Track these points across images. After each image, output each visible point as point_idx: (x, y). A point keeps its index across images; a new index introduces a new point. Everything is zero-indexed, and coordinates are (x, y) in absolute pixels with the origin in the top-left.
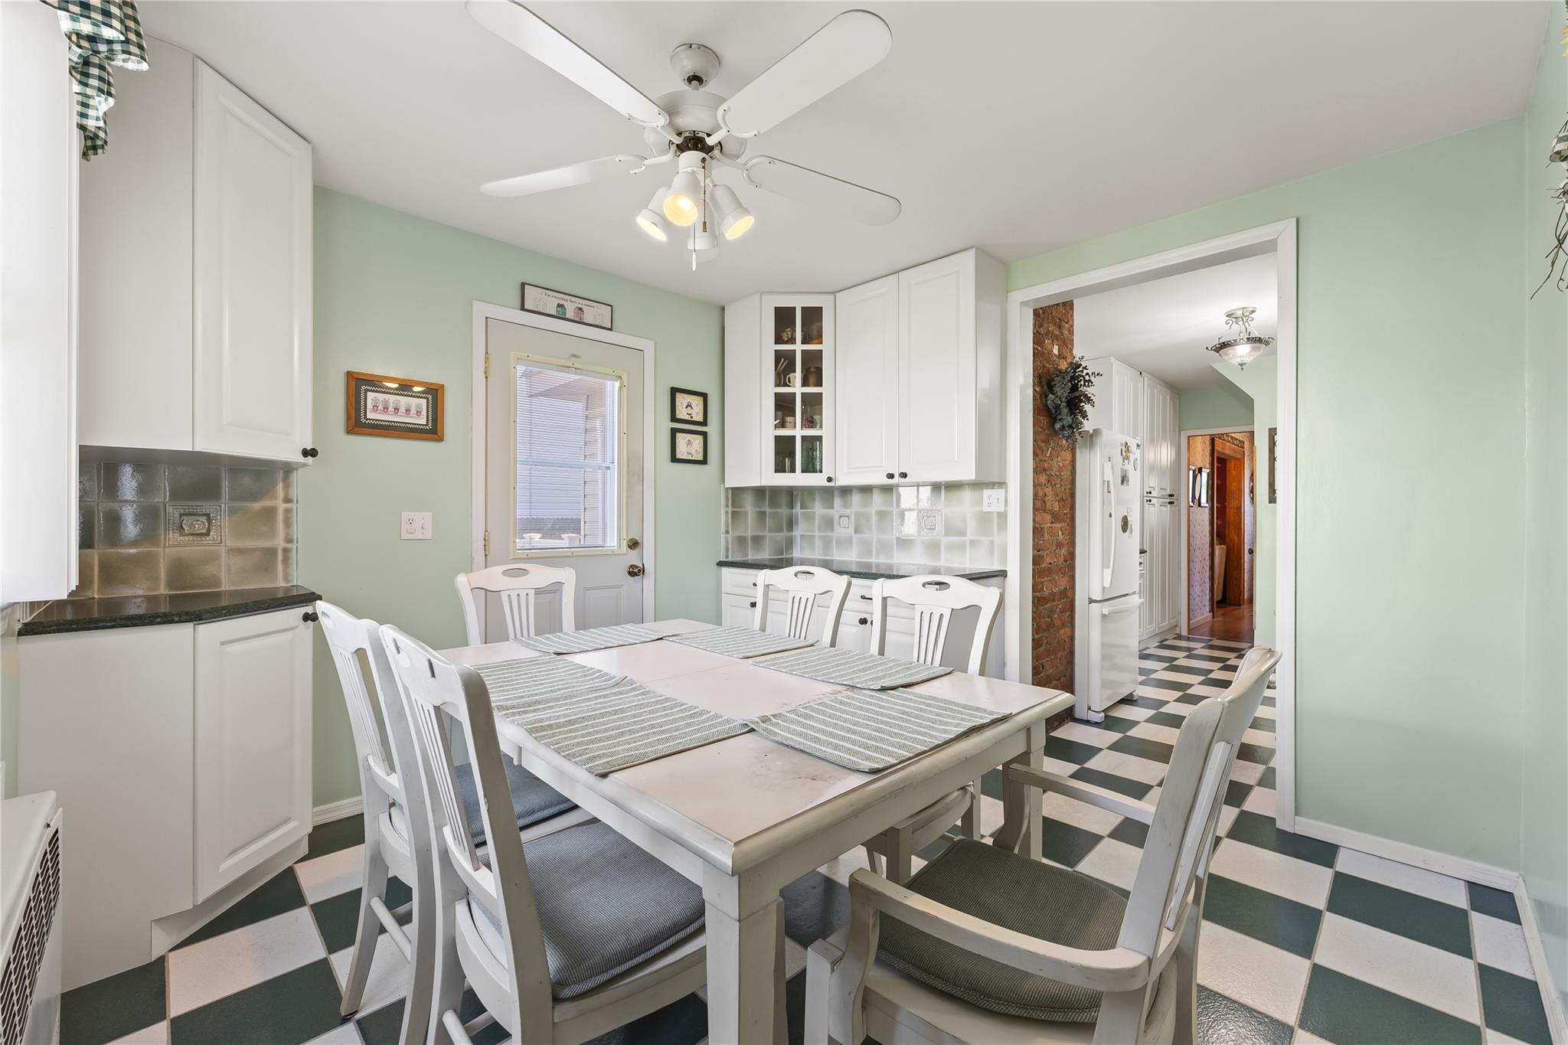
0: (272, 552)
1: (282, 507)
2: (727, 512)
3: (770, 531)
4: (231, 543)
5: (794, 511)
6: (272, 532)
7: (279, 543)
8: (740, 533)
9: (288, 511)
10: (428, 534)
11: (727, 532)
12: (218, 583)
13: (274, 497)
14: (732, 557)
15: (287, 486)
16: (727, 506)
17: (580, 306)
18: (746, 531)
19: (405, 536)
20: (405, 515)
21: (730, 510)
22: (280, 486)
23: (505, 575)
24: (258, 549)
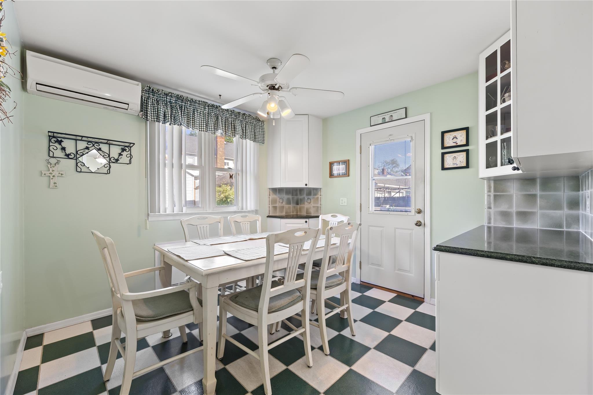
0: (318, 207)
1: (320, 197)
2: (489, 196)
3: (541, 208)
4: (313, 205)
5: (581, 192)
6: (318, 203)
7: (319, 206)
8: (504, 207)
9: (320, 198)
10: (346, 204)
11: (490, 208)
12: (311, 214)
13: (318, 195)
14: (494, 224)
15: (320, 192)
16: (489, 191)
17: (391, 115)
18: (511, 206)
19: (341, 204)
20: (341, 199)
21: (492, 194)
22: (319, 192)
23: (332, 217)
24: (316, 206)
